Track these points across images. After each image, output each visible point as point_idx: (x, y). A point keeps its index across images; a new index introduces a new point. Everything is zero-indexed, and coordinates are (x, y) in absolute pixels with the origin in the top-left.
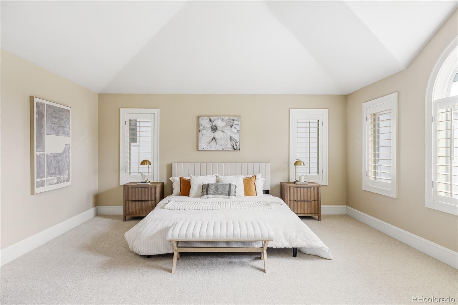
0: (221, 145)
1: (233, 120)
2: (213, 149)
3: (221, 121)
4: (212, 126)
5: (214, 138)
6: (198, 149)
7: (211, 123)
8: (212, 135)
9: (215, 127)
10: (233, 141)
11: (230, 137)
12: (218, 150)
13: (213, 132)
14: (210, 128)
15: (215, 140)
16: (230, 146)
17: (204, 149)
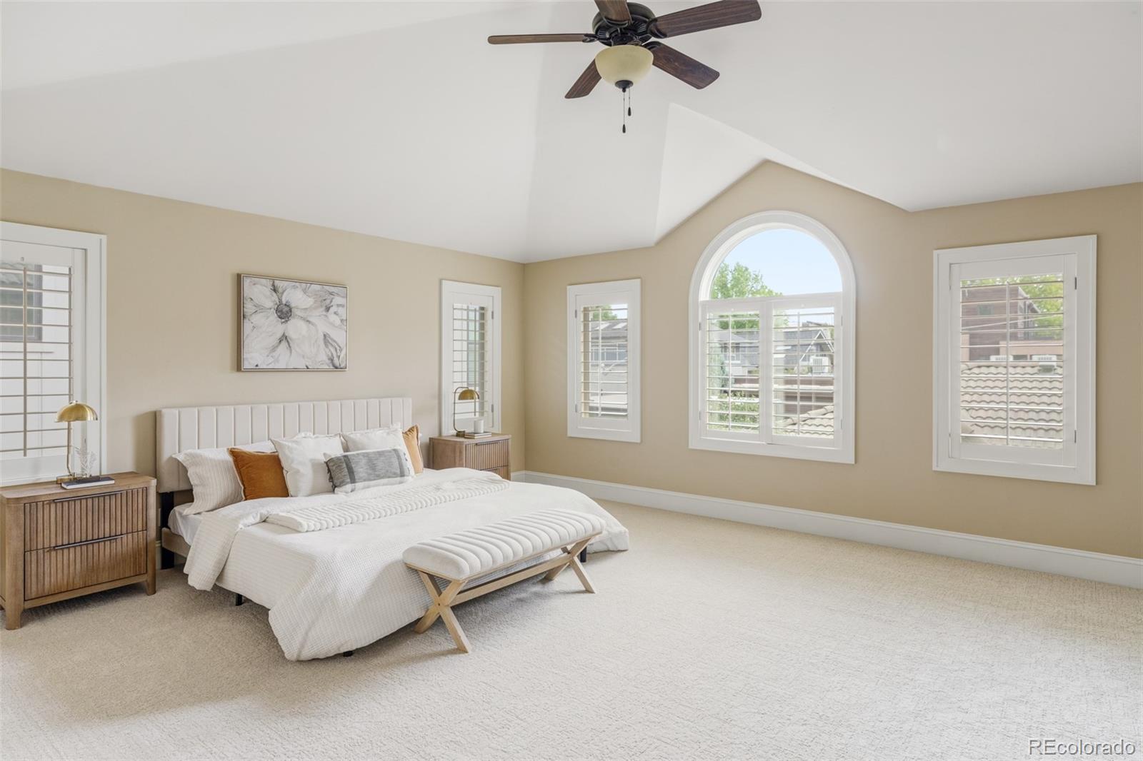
0: (303, 357)
1: (331, 294)
2: (281, 365)
3: (302, 293)
4: (278, 303)
5: (284, 338)
6: (239, 367)
7: (275, 297)
8: (279, 328)
9: (286, 309)
10: (332, 345)
11: (325, 335)
12: (295, 370)
13: (283, 320)
14: (272, 310)
15: (288, 342)
16: (325, 358)
17: (257, 366)
